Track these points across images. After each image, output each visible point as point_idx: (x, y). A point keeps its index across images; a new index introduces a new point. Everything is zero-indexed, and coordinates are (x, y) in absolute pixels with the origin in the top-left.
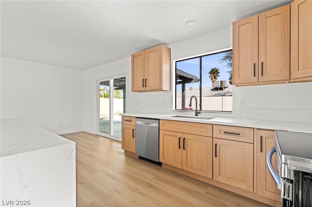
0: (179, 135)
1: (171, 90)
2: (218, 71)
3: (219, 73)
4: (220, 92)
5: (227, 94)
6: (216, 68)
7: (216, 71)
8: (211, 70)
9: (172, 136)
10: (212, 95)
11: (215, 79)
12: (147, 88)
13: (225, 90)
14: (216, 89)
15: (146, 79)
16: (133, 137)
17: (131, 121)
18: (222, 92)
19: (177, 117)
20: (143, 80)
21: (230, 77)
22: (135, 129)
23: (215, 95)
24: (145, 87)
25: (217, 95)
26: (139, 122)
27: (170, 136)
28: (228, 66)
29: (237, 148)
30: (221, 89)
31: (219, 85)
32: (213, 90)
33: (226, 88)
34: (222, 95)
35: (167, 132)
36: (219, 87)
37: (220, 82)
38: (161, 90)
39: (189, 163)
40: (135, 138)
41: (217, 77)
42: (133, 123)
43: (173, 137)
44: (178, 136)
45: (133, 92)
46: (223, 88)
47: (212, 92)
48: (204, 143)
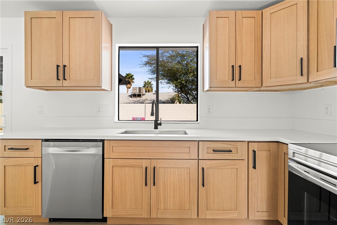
0: (145, 163)
1: (111, 90)
2: (133, 77)
3: (133, 79)
4: (138, 99)
5: (146, 102)
6: (131, 73)
7: (131, 77)
8: (126, 75)
9: (130, 166)
10: (130, 102)
11: (130, 85)
12: (66, 83)
13: (143, 98)
14: (134, 95)
15: (65, 66)
16: (35, 182)
17: (28, 149)
18: (141, 99)
19: (126, 132)
20: (58, 66)
21: (144, 85)
22: (40, 164)
23: (134, 102)
24: (61, 81)
25: (136, 102)
26: (53, 150)
27: (127, 168)
28: (149, 73)
29: (227, 168)
30: (139, 96)
31: (137, 92)
32: (131, 96)
33: (144, 95)
34: (141, 102)
35: (120, 162)
36: (138, 93)
37: (138, 88)
38: (98, 88)
39: (162, 204)
40: (39, 184)
41: (132, 83)
42: (34, 152)
43: (132, 169)
44: (142, 165)
45: (27, 87)
46: (142, 95)
47: (130, 99)
48: (186, 169)
